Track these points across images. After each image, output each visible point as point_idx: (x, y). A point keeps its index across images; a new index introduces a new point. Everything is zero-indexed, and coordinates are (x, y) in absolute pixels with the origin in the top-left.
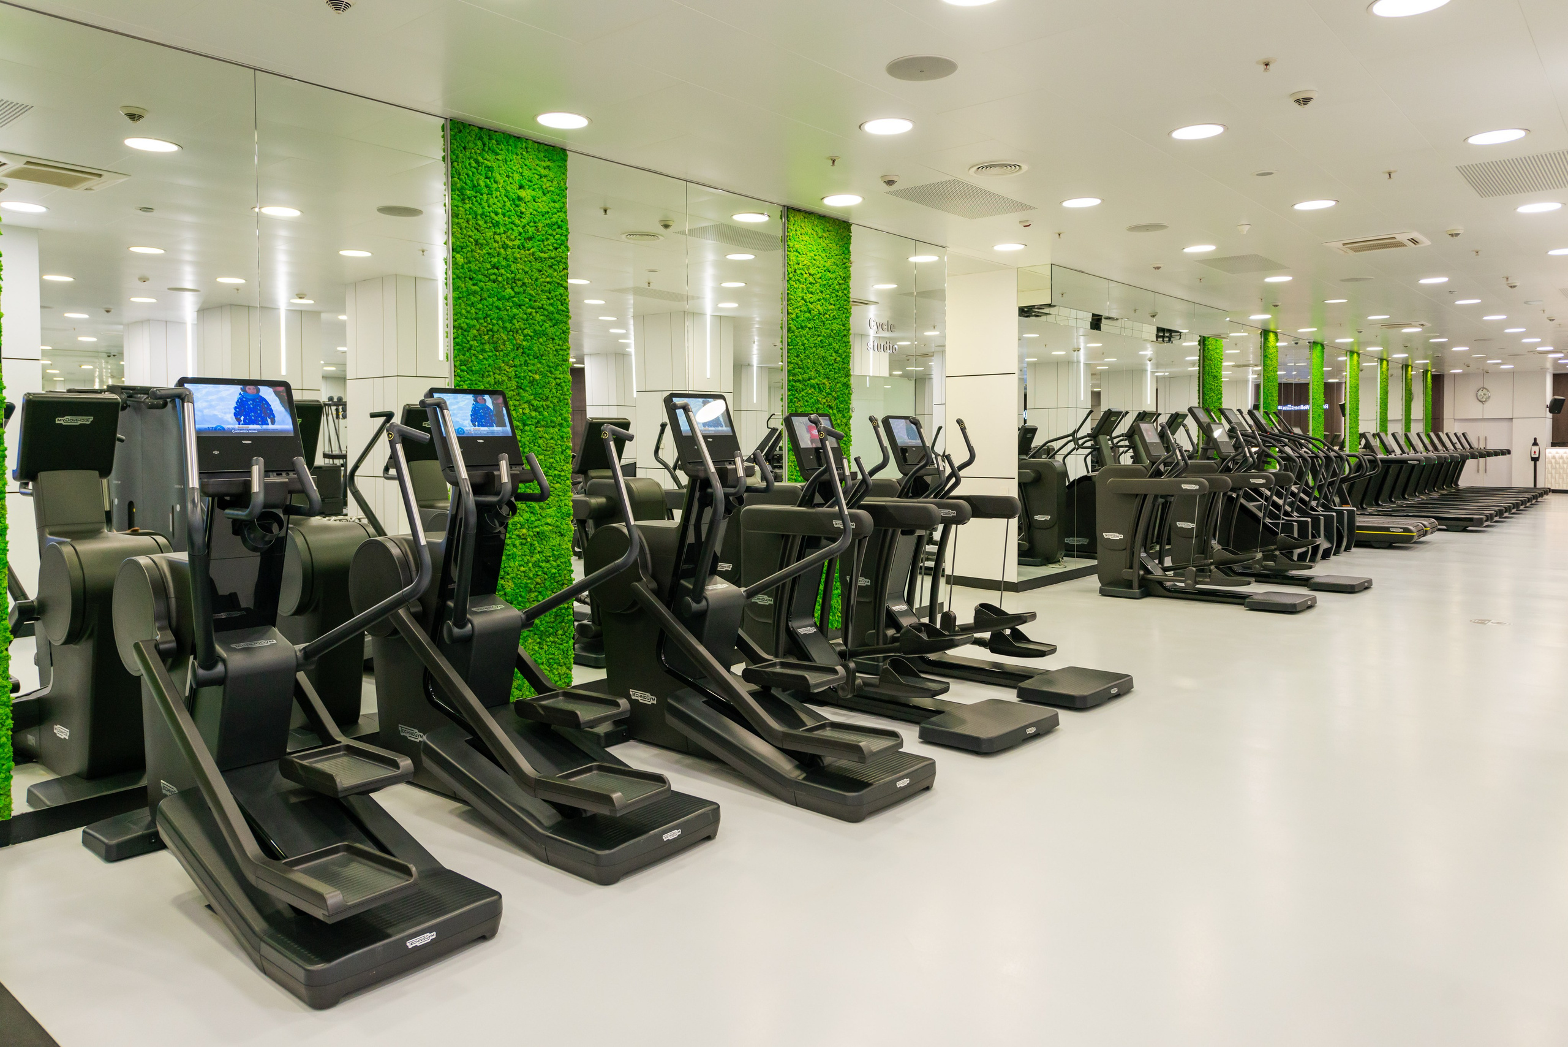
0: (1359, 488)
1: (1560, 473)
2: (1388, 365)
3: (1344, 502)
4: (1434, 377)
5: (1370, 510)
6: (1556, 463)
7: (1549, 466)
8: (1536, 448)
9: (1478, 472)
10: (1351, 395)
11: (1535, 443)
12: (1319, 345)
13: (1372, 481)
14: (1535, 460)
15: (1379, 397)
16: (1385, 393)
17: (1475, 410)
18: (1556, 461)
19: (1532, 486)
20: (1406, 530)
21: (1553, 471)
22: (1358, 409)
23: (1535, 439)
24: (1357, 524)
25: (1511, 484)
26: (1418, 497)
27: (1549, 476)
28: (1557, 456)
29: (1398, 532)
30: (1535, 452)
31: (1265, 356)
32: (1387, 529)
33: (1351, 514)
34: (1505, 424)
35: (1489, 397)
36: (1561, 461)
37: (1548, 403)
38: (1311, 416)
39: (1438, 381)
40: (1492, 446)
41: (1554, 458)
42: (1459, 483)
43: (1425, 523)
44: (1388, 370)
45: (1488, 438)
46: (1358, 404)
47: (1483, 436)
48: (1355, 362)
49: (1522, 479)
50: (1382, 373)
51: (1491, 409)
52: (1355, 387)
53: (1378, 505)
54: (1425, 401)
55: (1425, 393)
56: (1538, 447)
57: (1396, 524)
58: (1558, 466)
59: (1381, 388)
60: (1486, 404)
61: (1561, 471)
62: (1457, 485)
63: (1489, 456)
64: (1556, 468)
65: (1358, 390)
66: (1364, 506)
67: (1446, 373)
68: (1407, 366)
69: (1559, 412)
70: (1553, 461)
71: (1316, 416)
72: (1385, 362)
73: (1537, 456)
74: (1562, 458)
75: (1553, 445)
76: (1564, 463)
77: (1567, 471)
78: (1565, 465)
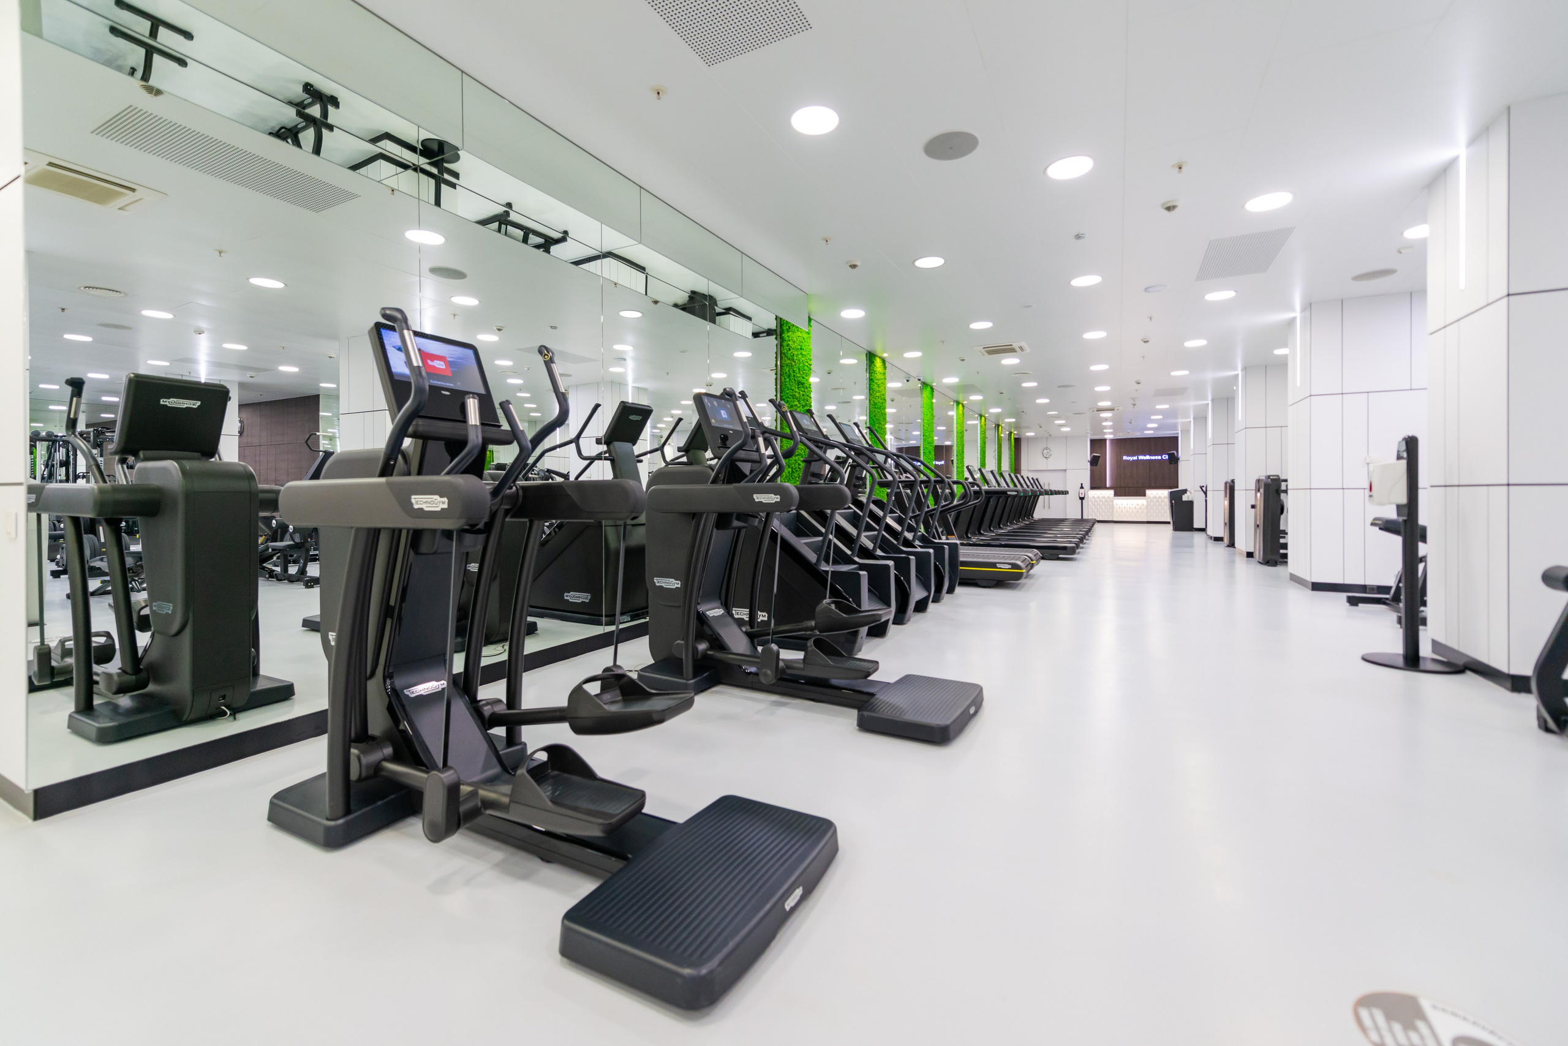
0: (964, 519)
1: (1098, 508)
2: (985, 421)
3: (949, 533)
4: (1015, 439)
5: (974, 540)
6: (1096, 501)
7: (1090, 503)
8: (1082, 491)
9: (1046, 506)
10: (957, 439)
11: (1082, 487)
12: (929, 387)
13: (976, 510)
14: (1082, 499)
15: (979, 445)
16: (984, 443)
17: (1042, 464)
18: (1095, 499)
19: (1081, 518)
20: (1015, 566)
21: (1093, 507)
22: (963, 452)
23: (1082, 484)
24: (961, 559)
25: (1066, 516)
26: (1010, 527)
27: (1091, 510)
28: (1096, 496)
29: (1005, 568)
30: (1081, 493)
31: (871, 380)
32: (994, 565)
33: (954, 548)
34: (1061, 474)
35: (1051, 455)
36: (1098, 500)
37: (1089, 459)
38: (922, 451)
39: (1018, 441)
40: (1053, 488)
41: (1094, 497)
42: (1034, 516)
43: (1030, 555)
44: (985, 425)
45: (1052, 482)
46: (963, 448)
47: (1049, 482)
48: (961, 412)
49: (1074, 514)
50: (981, 426)
51: (1053, 464)
52: (961, 433)
53: (980, 534)
54: (1010, 455)
55: (1010, 449)
57: (1002, 558)
58: (1096, 503)
59: (981, 438)
60: (1049, 459)
61: (1099, 507)
62: (1033, 517)
63: (1052, 494)
64: (1095, 505)
65: (963, 436)
66: (969, 535)
67: (1022, 437)
68: (998, 426)
69: (1096, 465)
70: (1093, 500)
71: (927, 451)
72: (983, 418)
73: (1083, 496)
74: (1099, 497)
75: (1092, 488)
76: (1100, 501)
77: (1103, 507)
78: (1101, 503)
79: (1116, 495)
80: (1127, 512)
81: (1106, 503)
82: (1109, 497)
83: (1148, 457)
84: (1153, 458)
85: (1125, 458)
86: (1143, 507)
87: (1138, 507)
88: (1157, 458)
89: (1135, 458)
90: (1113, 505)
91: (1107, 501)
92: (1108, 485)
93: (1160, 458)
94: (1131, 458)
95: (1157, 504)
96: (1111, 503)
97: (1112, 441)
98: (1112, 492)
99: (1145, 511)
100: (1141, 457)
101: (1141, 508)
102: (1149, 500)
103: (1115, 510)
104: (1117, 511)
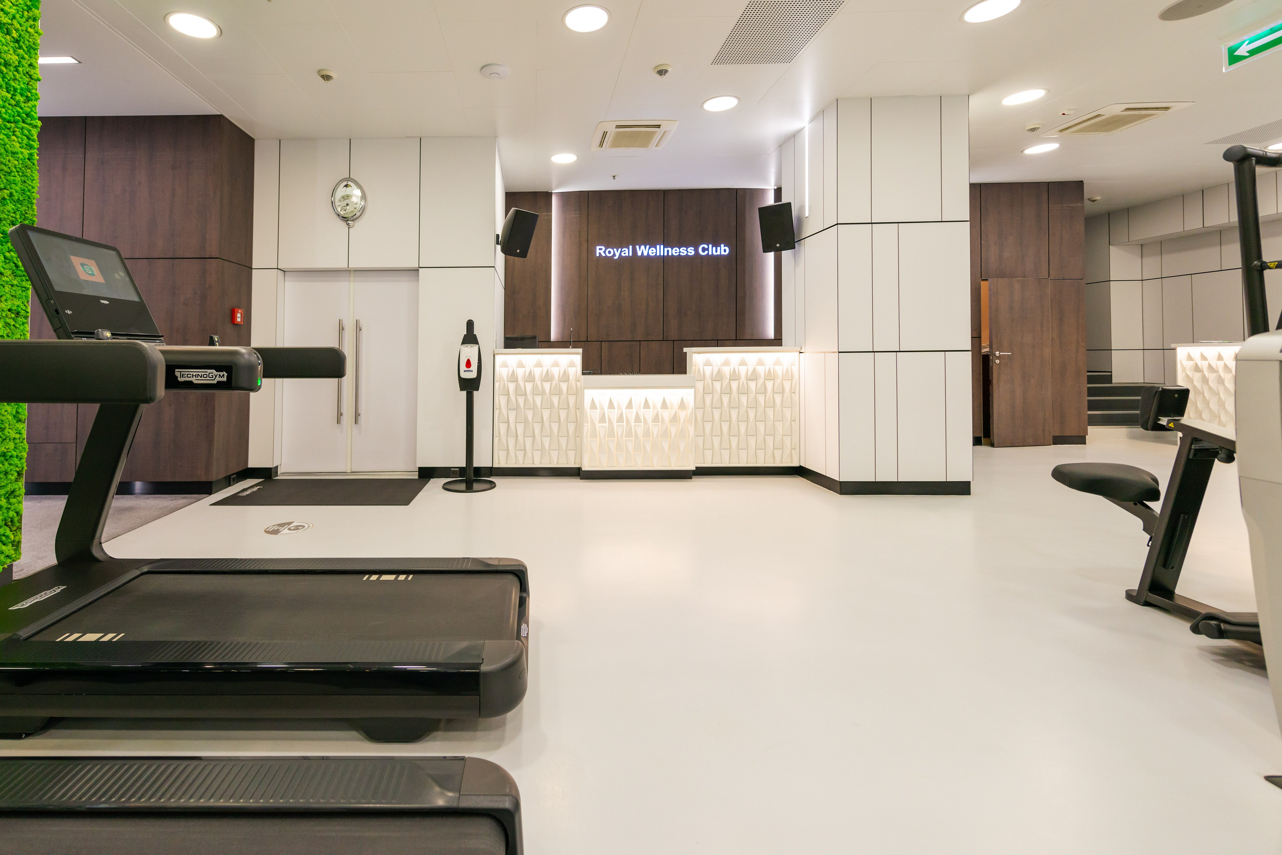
1: (526, 421)
6: (518, 392)
7: (500, 402)
8: (470, 352)
9: (338, 422)
11: (470, 338)
14: (469, 386)
17: (329, 247)
18: (517, 387)
19: (463, 460)
21: (512, 416)
23: (470, 325)
27: (503, 429)
30: (468, 364)
34: (400, 287)
36: (529, 386)
37: (499, 231)
41: (513, 378)
45: (363, 324)
51: (368, 245)
56: (475, 348)
58: (521, 400)
60: (357, 228)
64: (517, 408)
69: (521, 252)
70: (512, 387)
73: (473, 375)
74: (530, 378)
75: (511, 342)
76: (535, 392)
77: (546, 414)
78: (538, 400)
79: (591, 367)
80: (629, 433)
81: (555, 400)
82: (565, 377)
83: (659, 251)
84: (675, 252)
85: (600, 250)
86: (682, 415)
87: (666, 415)
88: (683, 251)
89: (627, 252)
90: (579, 406)
91: (559, 393)
92: (553, 336)
93: (691, 251)
94: (616, 253)
95: (726, 399)
96: (572, 400)
97: (566, 197)
98: (572, 359)
99: (691, 430)
100: (643, 250)
101: (675, 419)
102: (700, 385)
103: (587, 427)
104: (594, 433)
